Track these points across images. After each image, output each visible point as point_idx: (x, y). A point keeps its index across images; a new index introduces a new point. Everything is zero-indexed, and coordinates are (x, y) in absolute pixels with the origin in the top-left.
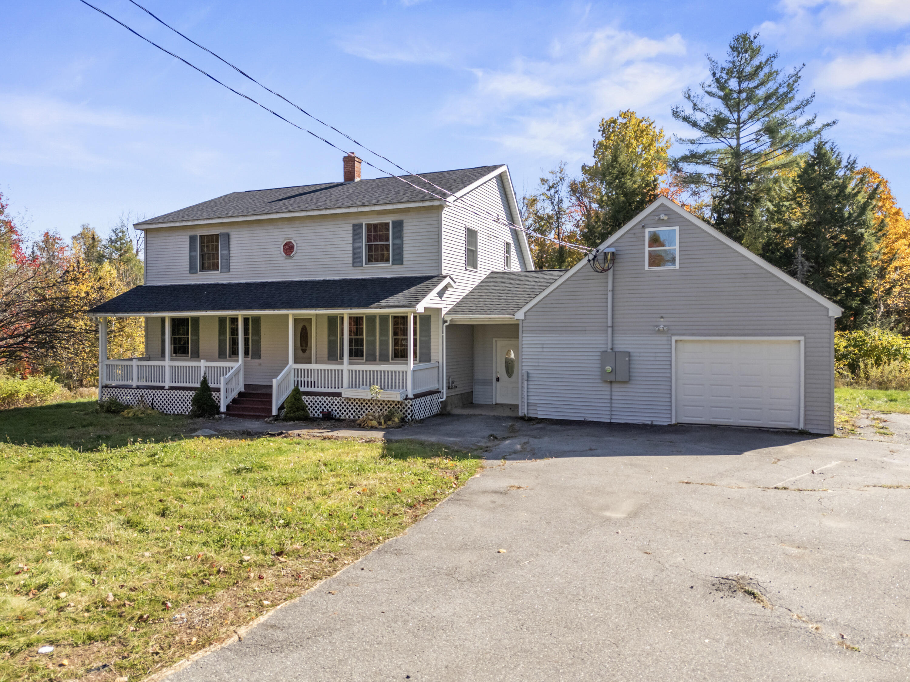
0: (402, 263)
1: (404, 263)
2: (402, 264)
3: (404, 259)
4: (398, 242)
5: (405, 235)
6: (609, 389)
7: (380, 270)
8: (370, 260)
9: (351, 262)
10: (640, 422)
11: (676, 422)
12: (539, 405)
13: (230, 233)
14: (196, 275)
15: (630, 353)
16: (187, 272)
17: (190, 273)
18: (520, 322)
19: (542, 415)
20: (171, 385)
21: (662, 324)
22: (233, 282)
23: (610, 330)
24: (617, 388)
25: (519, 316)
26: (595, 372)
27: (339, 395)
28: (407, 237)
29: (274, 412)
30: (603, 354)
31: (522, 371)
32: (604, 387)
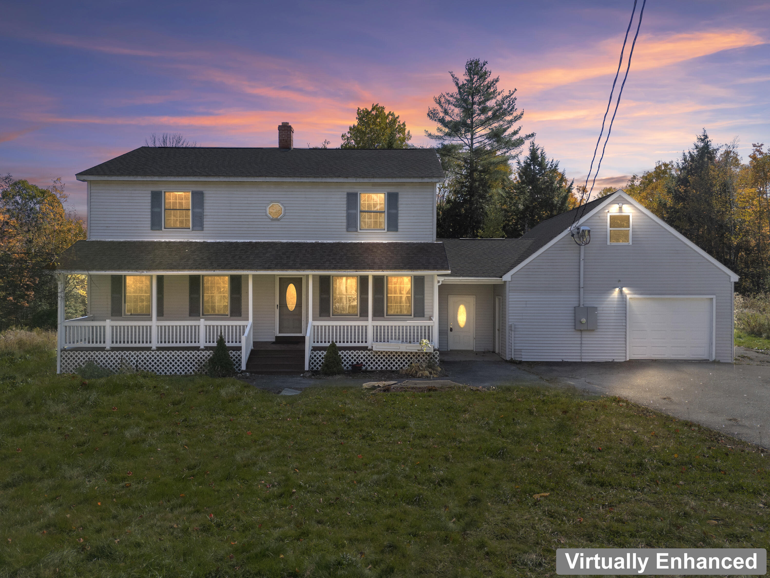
2: (397, 231)
3: (399, 227)
4: (393, 211)
5: (400, 206)
6: (580, 336)
7: (374, 236)
8: (366, 225)
10: (604, 360)
11: (628, 359)
12: (522, 351)
13: (205, 192)
14: (161, 232)
15: (597, 307)
16: (150, 228)
17: (152, 229)
18: (507, 283)
19: (525, 359)
20: (160, 345)
21: (620, 286)
22: (209, 241)
23: (582, 290)
24: (586, 335)
25: (506, 278)
26: (570, 323)
27: (365, 349)
28: (401, 208)
29: (306, 368)
30: (576, 309)
31: (509, 324)
32: (576, 334)
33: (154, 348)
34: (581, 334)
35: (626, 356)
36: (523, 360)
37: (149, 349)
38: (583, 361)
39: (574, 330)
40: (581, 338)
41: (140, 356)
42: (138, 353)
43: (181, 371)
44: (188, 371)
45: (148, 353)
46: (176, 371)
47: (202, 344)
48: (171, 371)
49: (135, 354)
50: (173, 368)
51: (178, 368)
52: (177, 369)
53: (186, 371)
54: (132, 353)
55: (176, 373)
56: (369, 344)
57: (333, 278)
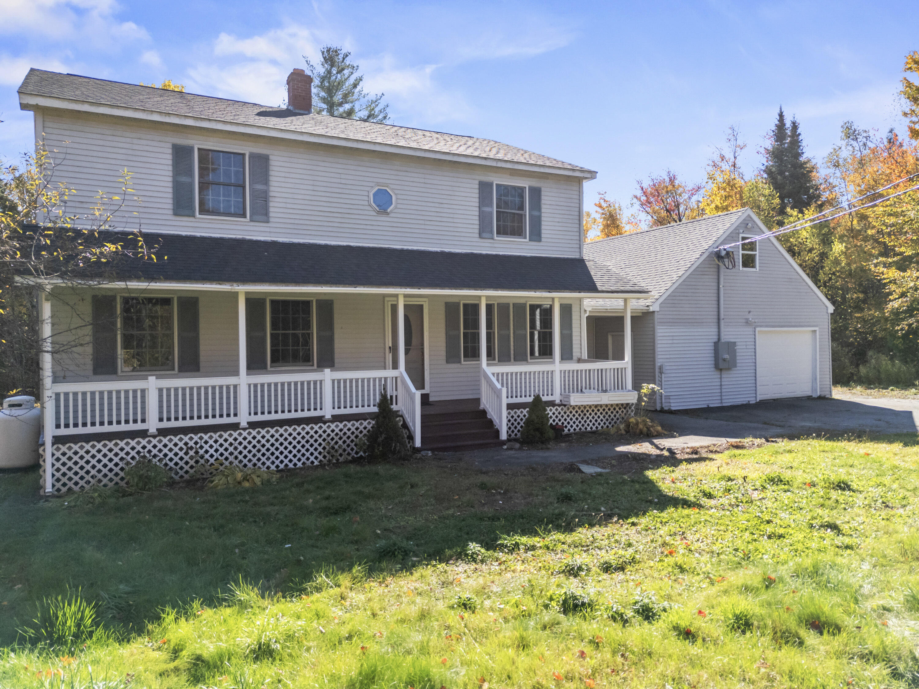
1: (543, 240)
2: (540, 241)
3: (543, 236)
4: (536, 213)
5: (543, 206)
6: (720, 376)
7: (513, 246)
8: (501, 231)
9: (477, 231)
10: (740, 403)
11: (758, 400)
12: (671, 397)
13: (271, 157)
14: (191, 219)
15: (735, 343)
16: (171, 212)
17: (176, 214)
18: (656, 313)
19: (675, 407)
20: (254, 418)
21: (750, 317)
22: (280, 240)
23: (722, 322)
24: (725, 375)
25: (655, 308)
26: (710, 361)
27: (552, 404)
28: (545, 209)
29: (504, 436)
30: (717, 344)
31: (658, 364)
32: (717, 375)
33: (244, 424)
34: (721, 374)
35: (756, 397)
36: (673, 409)
37: (235, 427)
38: (724, 405)
39: (713, 369)
40: (721, 378)
41: (221, 441)
42: (216, 436)
43: (295, 460)
44: (308, 459)
45: (235, 434)
46: (286, 461)
47: (328, 412)
48: (277, 462)
49: (211, 437)
50: (282, 457)
51: (290, 456)
52: (288, 459)
53: (303, 459)
54: (206, 437)
55: (286, 465)
56: (557, 398)
57: (465, 305)
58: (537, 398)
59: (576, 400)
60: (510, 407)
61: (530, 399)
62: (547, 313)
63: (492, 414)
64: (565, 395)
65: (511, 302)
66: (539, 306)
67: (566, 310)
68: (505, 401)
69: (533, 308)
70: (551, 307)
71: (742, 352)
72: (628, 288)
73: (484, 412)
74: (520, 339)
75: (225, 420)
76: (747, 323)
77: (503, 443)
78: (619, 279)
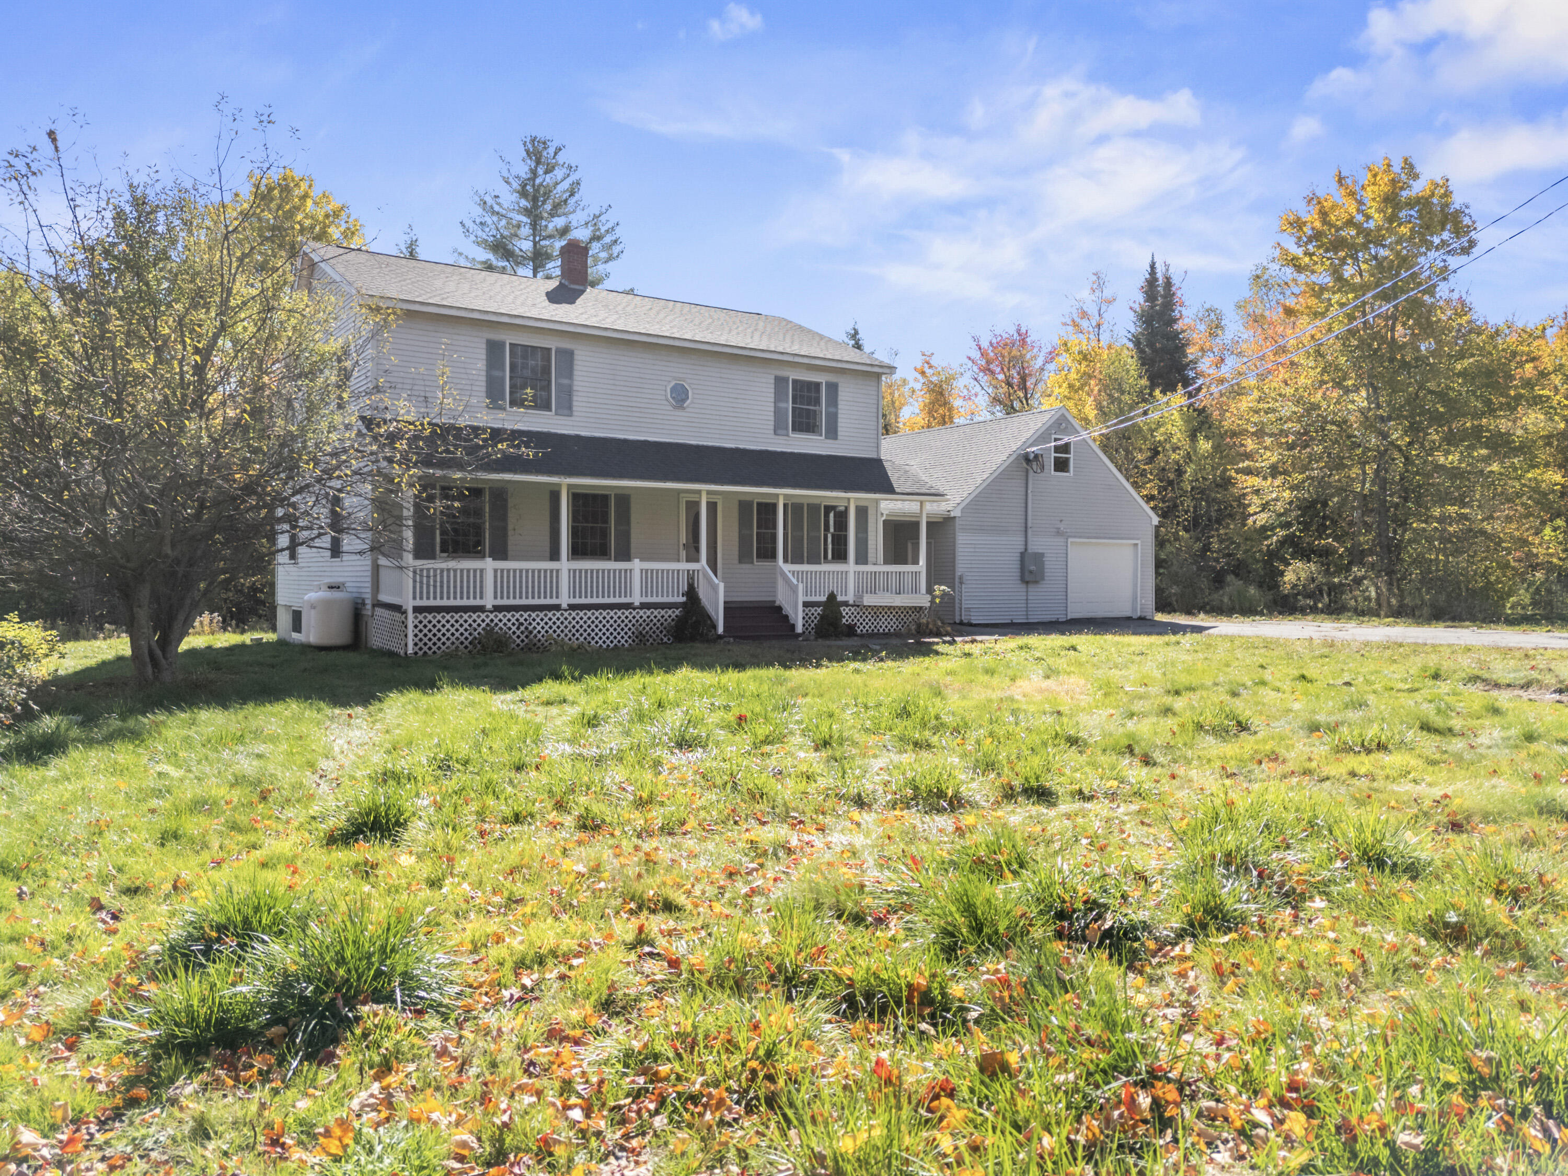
0: (836, 438)
1: (839, 437)
4: (832, 410)
5: (841, 402)
6: (1025, 590)
7: (809, 444)
8: (798, 427)
9: (772, 428)
10: (1048, 620)
11: (1069, 618)
12: (972, 610)
13: (575, 352)
14: (505, 412)
15: (1043, 554)
16: (486, 405)
17: (488, 407)
18: (957, 519)
19: (975, 620)
20: (573, 601)
21: (1062, 527)
22: (583, 434)
23: (1030, 532)
24: (1032, 588)
25: (956, 513)
26: (1017, 574)
27: (846, 604)
28: (842, 405)
29: (799, 629)
30: (1023, 555)
31: (958, 574)
32: (1023, 587)
33: (564, 606)
34: (1027, 588)
35: (1066, 615)
36: (973, 622)
37: (557, 607)
38: (1030, 621)
39: (1018, 582)
40: (1027, 592)
41: (546, 619)
42: (541, 615)
45: (557, 615)
47: (637, 600)
49: (537, 616)
54: (533, 615)
56: (850, 598)
57: (759, 504)
58: (832, 597)
59: (869, 600)
60: (806, 604)
61: (823, 599)
62: (842, 518)
63: (788, 609)
64: (859, 595)
65: (805, 501)
66: (833, 508)
67: (862, 512)
68: (801, 599)
69: (828, 509)
70: (847, 508)
71: (1051, 565)
72: (923, 491)
73: (780, 609)
74: (814, 541)
75: (548, 601)
76: (1059, 533)
77: (799, 635)
78: (918, 481)
